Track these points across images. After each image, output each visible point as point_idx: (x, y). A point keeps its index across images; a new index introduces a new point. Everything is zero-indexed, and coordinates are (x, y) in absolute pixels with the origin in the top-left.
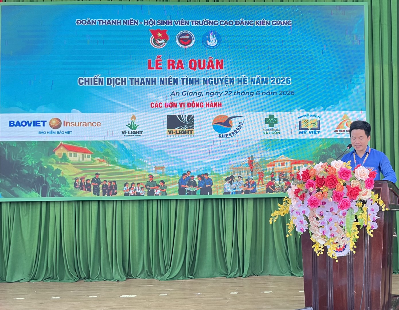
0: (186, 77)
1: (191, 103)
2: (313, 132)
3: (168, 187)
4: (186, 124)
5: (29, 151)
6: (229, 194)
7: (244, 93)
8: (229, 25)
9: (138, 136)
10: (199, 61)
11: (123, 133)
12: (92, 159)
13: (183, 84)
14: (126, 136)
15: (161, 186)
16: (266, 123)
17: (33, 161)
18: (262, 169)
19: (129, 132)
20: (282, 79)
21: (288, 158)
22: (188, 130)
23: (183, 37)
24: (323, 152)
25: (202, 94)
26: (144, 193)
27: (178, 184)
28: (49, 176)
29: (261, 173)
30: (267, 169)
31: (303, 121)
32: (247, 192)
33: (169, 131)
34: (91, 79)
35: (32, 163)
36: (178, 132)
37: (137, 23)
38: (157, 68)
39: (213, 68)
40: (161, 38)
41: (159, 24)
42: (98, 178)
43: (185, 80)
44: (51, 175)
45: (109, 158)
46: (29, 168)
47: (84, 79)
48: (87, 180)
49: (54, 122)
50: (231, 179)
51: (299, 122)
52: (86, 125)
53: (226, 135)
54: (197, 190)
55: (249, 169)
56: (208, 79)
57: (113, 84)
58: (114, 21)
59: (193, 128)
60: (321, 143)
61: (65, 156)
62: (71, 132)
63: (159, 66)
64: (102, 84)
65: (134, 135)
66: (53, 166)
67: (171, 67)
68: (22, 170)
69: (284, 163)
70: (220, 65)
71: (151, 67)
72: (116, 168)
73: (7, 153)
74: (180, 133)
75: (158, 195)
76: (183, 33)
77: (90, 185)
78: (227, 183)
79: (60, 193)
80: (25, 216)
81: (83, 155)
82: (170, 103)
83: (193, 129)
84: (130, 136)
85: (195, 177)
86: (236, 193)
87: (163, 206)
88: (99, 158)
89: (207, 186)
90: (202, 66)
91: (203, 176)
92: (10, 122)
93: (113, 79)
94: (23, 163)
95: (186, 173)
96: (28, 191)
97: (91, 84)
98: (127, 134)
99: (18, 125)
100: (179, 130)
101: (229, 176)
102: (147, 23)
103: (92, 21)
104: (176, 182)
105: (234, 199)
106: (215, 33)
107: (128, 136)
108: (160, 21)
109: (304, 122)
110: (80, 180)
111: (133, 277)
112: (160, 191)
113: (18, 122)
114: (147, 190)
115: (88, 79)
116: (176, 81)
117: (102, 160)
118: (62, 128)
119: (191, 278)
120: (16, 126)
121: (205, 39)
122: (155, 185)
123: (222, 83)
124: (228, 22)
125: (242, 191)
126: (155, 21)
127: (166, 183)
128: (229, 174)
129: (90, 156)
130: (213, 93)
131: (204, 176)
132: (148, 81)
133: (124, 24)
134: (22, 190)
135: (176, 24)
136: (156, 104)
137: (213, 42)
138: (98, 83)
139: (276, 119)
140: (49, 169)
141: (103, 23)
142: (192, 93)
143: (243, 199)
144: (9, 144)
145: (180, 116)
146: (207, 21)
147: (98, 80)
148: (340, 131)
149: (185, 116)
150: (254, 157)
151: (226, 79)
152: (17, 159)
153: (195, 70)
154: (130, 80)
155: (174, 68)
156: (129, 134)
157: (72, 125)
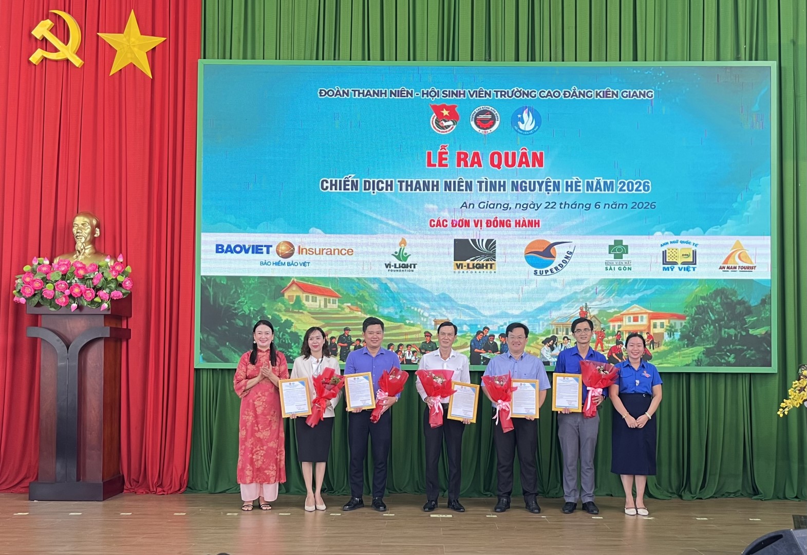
0: (485, 180)
1: (492, 221)
2: (685, 268)
4: (485, 254)
5: (245, 292)
7: (575, 205)
8: (554, 98)
9: (409, 271)
10: (507, 154)
11: (387, 267)
12: (339, 307)
13: (481, 190)
14: (392, 271)
16: (610, 253)
17: (251, 306)
18: (602, 326)
19: (395, 265)
20: (636, 184)
21: (644, 310)
22: (488, 262)
23: (481, 117)
24: (701, 301)
25: (509, 206)
26: (417, 360)
27: (469, 349)
29: (601, 332)
30: (609, 327)
31: (669, 251)
33: (457, 264)
34: (340, 181)
35: (250, 310)
36: (471, 266)
37: (411, 95)
38: (441, 165)
39: (528, 165)
40: (447, 119)
41: (445, 95)
42: (348, 336)
43: (484, 184)
45: (366, 305)
46: (244, 317)
47: (329, 181)
48: (332, 338)
49: (283, 248)
50: (552, 341)
51: (663, 252)
52: (331, 252)
53: (547, 271)
56: (519, 183)
57: (374, 189)
58: (377, 92)
59: (495, 260)
60: (699, 287)
61: (298, 300)
62: (308, 263)
63: (444, 162)
64: (356, 189)
65: (404, 269)
66: (281, 315)
67: (462, 163)
68: (235, 320)
69: (638, 317)
70: (538, 160)
71: (432, 163)
73: (212, 294)
74: (473, 268)
76: (482, 109)
77: (335, 346)
78: (545, 347)
81: (325, 300)
82: (460, 221)
83: (493, 262)
84: (397, 271)
85: (495, 338)
88: (349, 304)
90: (510, 163)
92: (217, 246)
93: (374, 182)
94: (236, 309)
95: (482, 330)
97: (340, 189)
98: (393, 268)
99: (229, 251)
100: (473, 262)
101: (550, 336)
102: (427, 94)
103: (343, 91)
104: (467, 343)
106: (531, 110)
107: (394, 271)
108: (447, 91)
109: (671, 253)
111: (396, 491)
113: (229, 246)
115: (336, 181)
116: (469, 186)
117: (354, 307)
118: (296, 257)
120: (226, 252)
121: (516, 119)
122: (435, 348)
123: (540, 190)
124: (552, 93)
126: (438, 91)
128: (548, 332)
129: (336, 300)
130: (527, 205)
132: (426, 186)
133: (391, 96)
134: (235, 352)
135: (472, 96)
136: (439, 221)
137: (528, 123)
138: (350, 187)
139: (626, 247)
141: (359, 93)
142: (494, 204)
144: (215, 280)
145: (475, 240)
146: (520, 92)
147: (350, 183)
148: (728, 268)
149: (483, 240)
150: (589, 307)
151: (547, 182)
152: (227, 303)
153: (499, 168)
154: (399, 183)
155: (466, 165)
156: (395, 267)
157: (311, 252)
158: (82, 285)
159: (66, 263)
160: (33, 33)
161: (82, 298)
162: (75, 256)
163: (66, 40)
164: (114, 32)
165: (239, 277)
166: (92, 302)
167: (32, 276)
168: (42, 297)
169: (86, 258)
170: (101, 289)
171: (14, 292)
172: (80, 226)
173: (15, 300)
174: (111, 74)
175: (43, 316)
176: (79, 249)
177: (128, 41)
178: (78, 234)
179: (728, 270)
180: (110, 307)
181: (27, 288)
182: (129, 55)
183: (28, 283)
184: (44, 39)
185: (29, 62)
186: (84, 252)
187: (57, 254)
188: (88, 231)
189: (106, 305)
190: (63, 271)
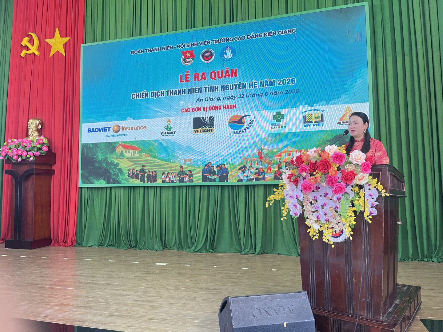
0: (208, 86)
1: (212, 107)
2: (317, 124)
3: (194, 176)
4: (208, 124)
5: (99, 150)
6: (242, 181)
7: (254, 95)
8: (242, 40)
9: (172, 135)
10: (218, 72)
11: (162, 134)
12: (140, 155)
13: (206, 91)
14: (164, 136)
15: (189, 174)
16: (274, 119)
17: (102, 157)
19: (166, 133)
20: (287, 80)
21: (294, 149)
22: (210, 128)
23: (206, 54)
25: (220, 99)
26: (176, 181)
27: (201, 174)
28: (112, 168)
29: (270, 163)
32: (257, 180)
33: (195, 130)
35: (101, 159)
36: (202, 131)
37: (172, 48)
38: (186, 81)
39: (229, 77)
40: (189, 57)
41: (188, 46)
42: (144, 169)
43: (207, 89)
44: (113, 167)
45: (152, 153)
46: (100, 162)
47: (135, 94)
48: (137, 171)
49: (116, 128)
50: (244, 169)
51: (304, 116)
52: (136, 128)
53: (240, 131)
54: (216, 178)
55: (259, 160)
56: (225, 86)
57: (155, 96)
58: (156, 49)
59: (214, 127)
60: (325, 134)
61: (122, 152)
62: (126, 134)
64: (147, 97)
65: (170, 135)
66: (115, 161)
67: (197, 79)
68: (95, 164)
69: (290, 153)
70: (234, 73)
71: (182, 80)
72: (156, 161)
73: (86, 151)
74: (203, 132)
75: (187, 182)
76: (206, 51)
77: (138, 175)
78: (240, 171)
79: (119, 181)
80: (97, 198)
81: (134, 152)
82: (196, 108)
83: (213, 128)
84: (167, 135)
85: (214, 167)
86: (249, 180)
87: (190, 191)
88: (144, 154)
89: (224, 174)
90: (220, 76)
91: (220, 166)
92: (88, 129)
93: (155, 92)
94: (96, 158)
95: (208, 164)
96: (99, 180)
97: (140, 98)
98: (164, 134)
100: (203, 129)
101: (242, 166)
102: (179, 47)
103: (142, 51)
105: (246, 186)
106: (230, 48)
108: (189, 44)
109: (308, 117)
110: (132, 171)
112: (188, 179)
113: (93, 129)
114: (179, 178)
116: (200, 90)
117: (147, 155)
118: (121, 132)
119: (212, 252)
120: (92, 132)
121: (223, 53)
122: (185, 174)
123: (236, 89)
124: (241, 37)
125: (253, 179)
126: (185, 44)
127: (192, 173)
129: (138, 152)
130: (229, 97)
131: (222, 166)
132: (180, 92)
133: (163, 50)
134: (95, 179)
135: (201, 45)
136: (186, 109)
137: (229, 55)
138: (144, 96)
139: (283, 115)
140: (112, 163)
141: (149, 50)
142: (212, 98)
143: (254, 186)
144: (87, 145)
145: (204, 117)
146: (224, 39)
147: (144, 94)
148: (343, 122)
149: (207, 117)
151: (239, 84)
152: (92, 156)
153: (215, 79)
154: (167, 92)
155: (198, 80)
156: (166, 134)
157: (128, 129)
160: (22, 44)
162: (29, 137)
164: (51, 38)
165: (96, 143)
172: (30, 124)
174: (50, 56)
176: (29, 134)
177: (55, 41)
178: (29, 128)
179: (343, 124)
182: (56, 47)
186: (32, 135)
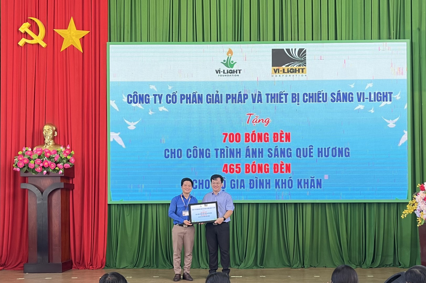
7: (305, 116)
10: (269, 90)
39: (280, 96)
41: (236, 60)
67: (246, 95)
87: (238, 208)
90: (271, 94)
105: (295, 204)
119: (263, 268)
121: (274, 71)
123: (287, 108)
137: (280, 73)
143: (303, 204)
151: (290, 104)
155: (248, 96)
158: (49, 161)
159: (40, 150)
160: (20, 29)
161: (49, 168)
162: (44, 146)
163: (37, 33)
164: (62, 29)
166: (54, 170)
167: (23, 157)
168: (28, 168)
169: (50, 147)
170: (59, 163)
171: (14, 165)
172: (47, 130)
173: (14, 169)
174: (61, 51)
175: (29, 177)
176: (47, 143)
177: (70, 33)
178: (46, 135)
180: (64, 172)
181: (20, 163)
182: (71, 41)
183: (21, 161)
184: (26, 33)
185: (18, 45)
186: (49, 144)
187: (35, 145)
188: (51, 133)
189: (61, 171)
190: (39, 154)
